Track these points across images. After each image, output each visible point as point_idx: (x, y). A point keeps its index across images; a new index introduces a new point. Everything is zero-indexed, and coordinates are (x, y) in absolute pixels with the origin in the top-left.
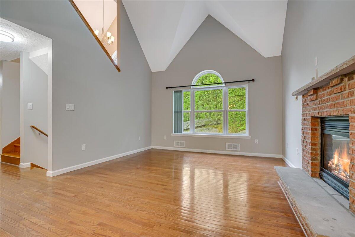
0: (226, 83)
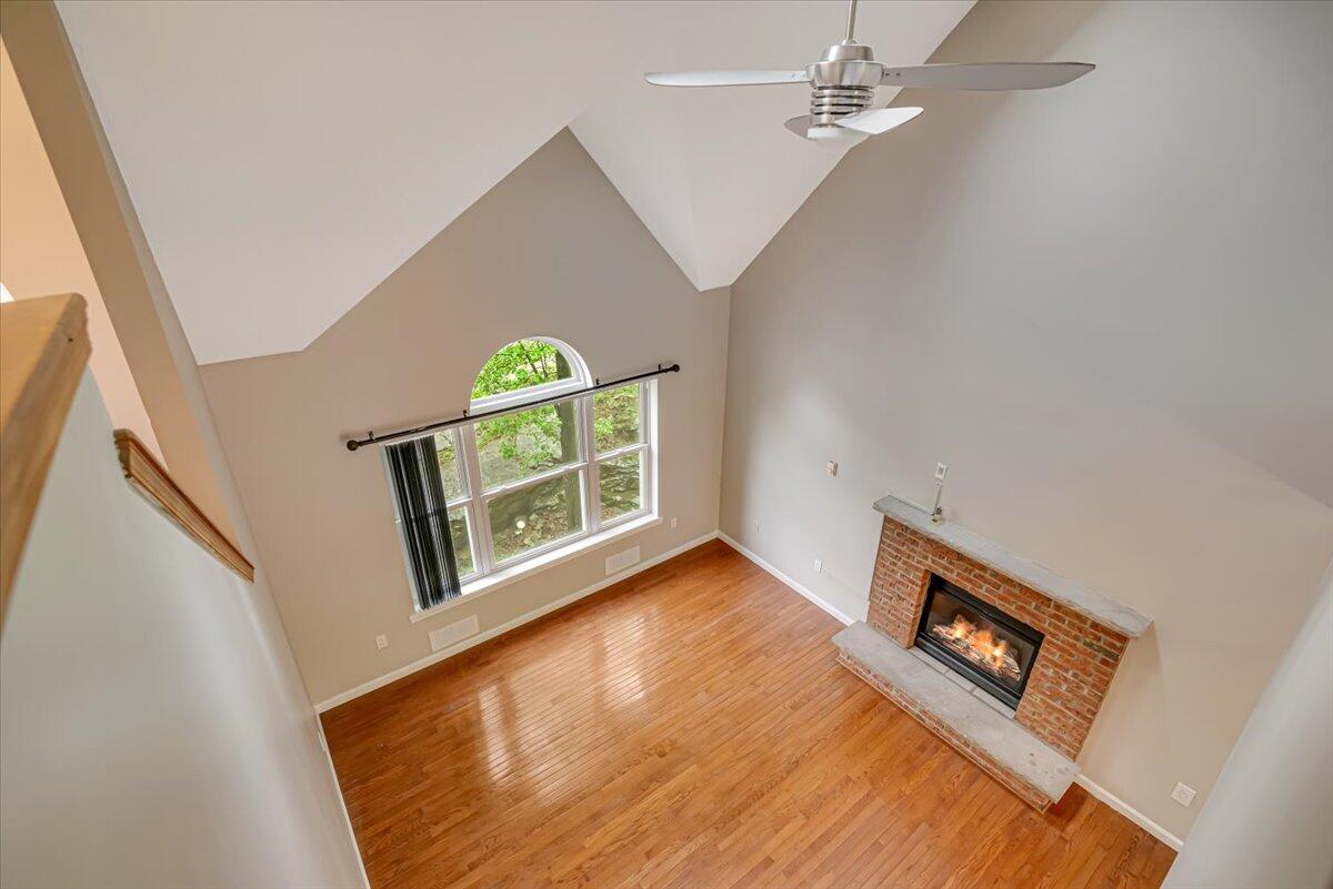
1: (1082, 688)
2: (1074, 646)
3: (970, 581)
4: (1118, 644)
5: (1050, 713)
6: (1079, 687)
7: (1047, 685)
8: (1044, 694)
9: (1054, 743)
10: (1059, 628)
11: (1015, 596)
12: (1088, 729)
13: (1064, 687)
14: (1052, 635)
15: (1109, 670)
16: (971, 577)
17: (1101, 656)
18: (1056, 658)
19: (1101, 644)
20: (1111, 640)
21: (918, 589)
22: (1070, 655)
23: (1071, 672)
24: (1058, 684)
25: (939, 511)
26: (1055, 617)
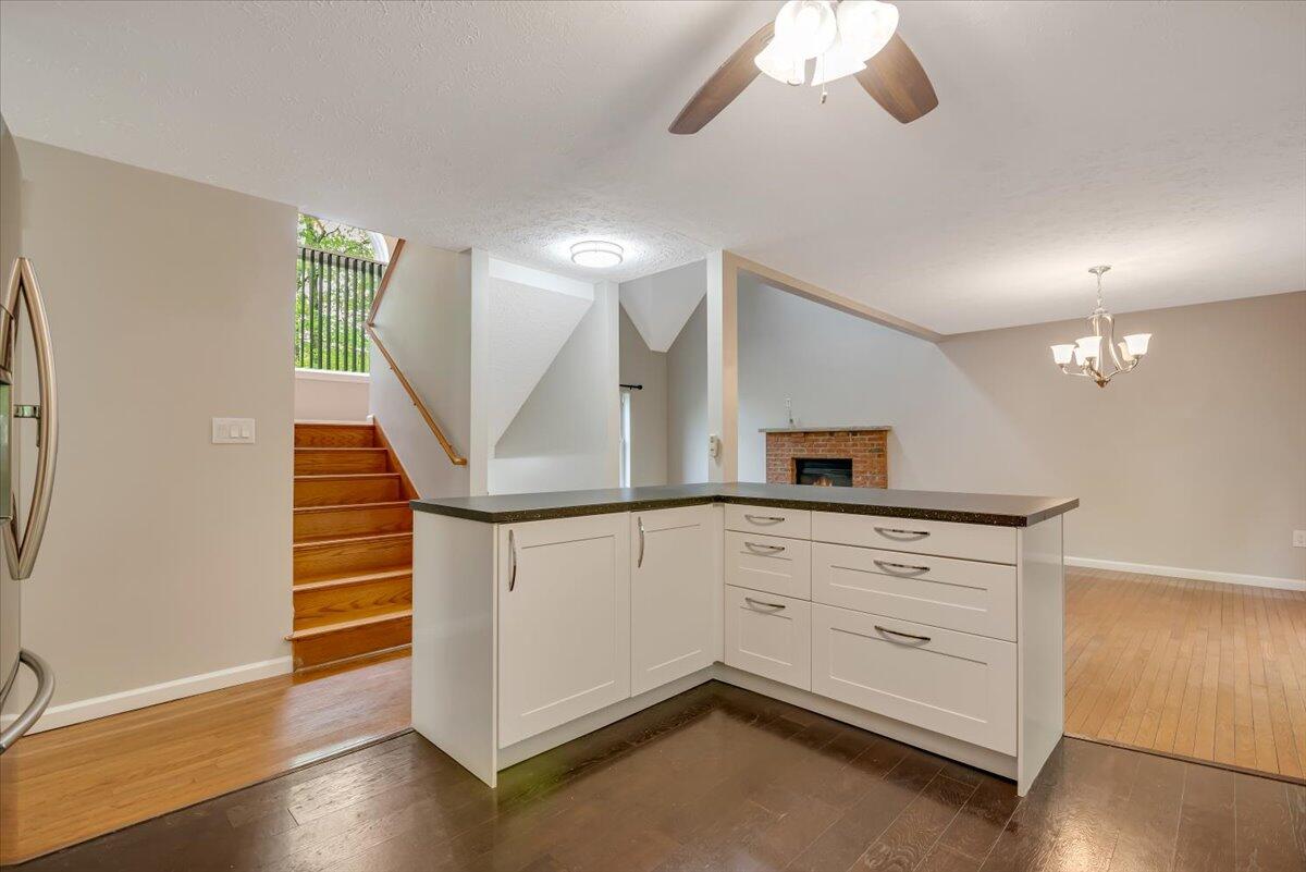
2: (865, 456)
3: (813, 451)
4: (882, 442)
10: (857, 450)
11: (835, 446)
14: (855, 457)
15: (883, 459)
16: (814, 448)
17: (878, 454)
18: (860, 469)
19: (876, 447)
20: (879, 442)
21: (791, 472)
22: (865, 462)
23: (868, 472)
25: (791, 421)
26: (853, 445)
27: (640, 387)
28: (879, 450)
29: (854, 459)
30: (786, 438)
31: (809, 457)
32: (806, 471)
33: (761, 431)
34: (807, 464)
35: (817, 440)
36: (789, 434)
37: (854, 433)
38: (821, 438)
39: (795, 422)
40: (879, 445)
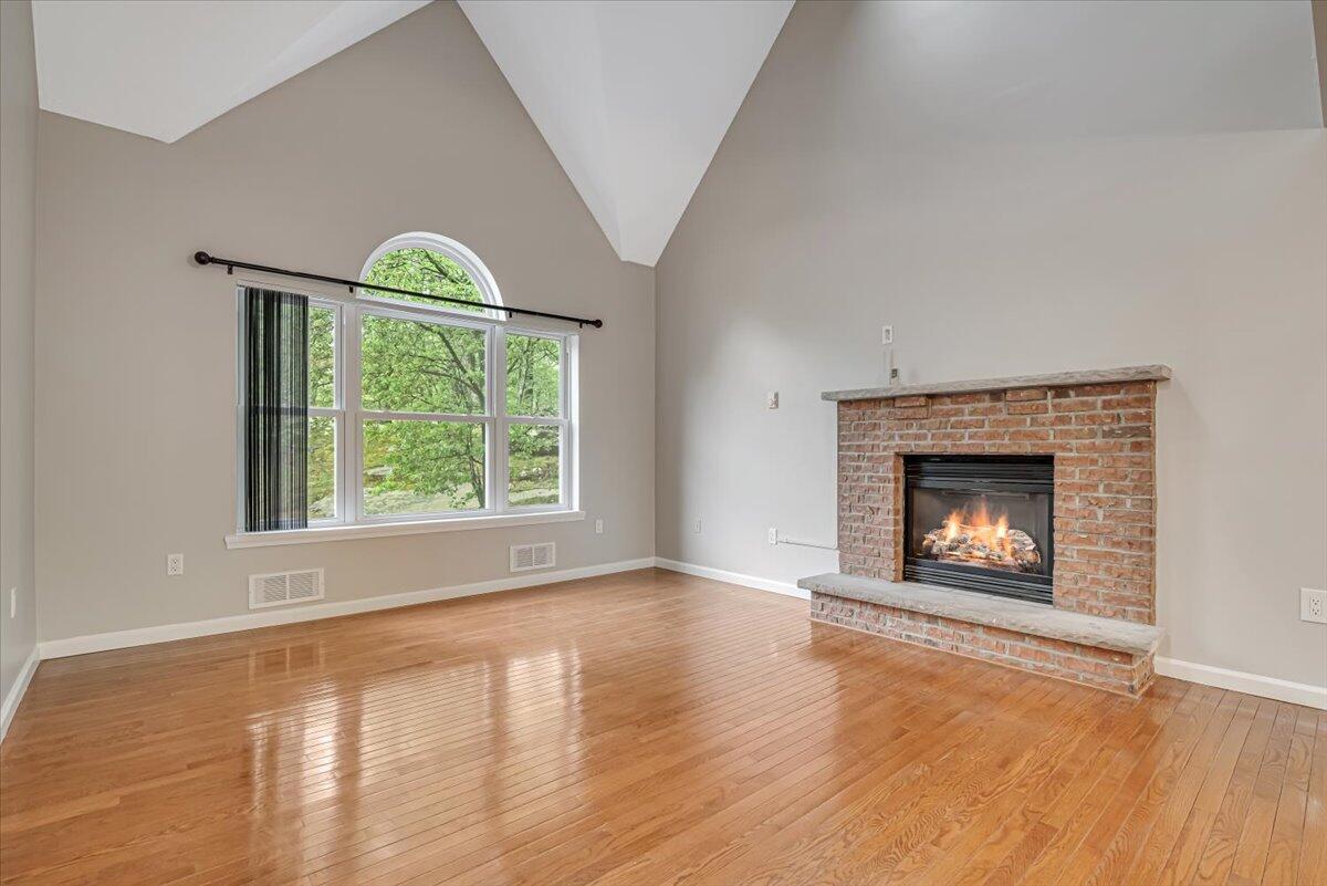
0: (510, 311)
1: (1123, 503)
2: (1093, 447)
3: (948, 436)
4: (1142, 411)
5: (1097, 568)
6: (1118, 503)
7: (1077, 525)
8: (1080, 541)
9: (1115, 615)
10: (1067, 433)
11: (1005, 423)
12: (1152, 562)
13: (1100, 513)
14: (1063, 448)
15: (1146, 454)
16: (949, 430)
17: (1129, 440)
18: (1076, 479)
19: (1123, 424)
20: (1133, 410)
21: (892, 485)
22: (1093, 462)
23: (1101, 487)
24: (1093, 515)
25: (895, 373)
26: (1061, 420)
27: (598, 323)
28: (1134, 432)
29: (1059, 454)
30: (883, 411)
31: (936, 451)
32: (928, 482)
33: (826, 397)
34: (927, 467)
35: (960, 412)
36: (891, 400)
37: (1061, 390)
38: (967, 408)
39: (902, 373)
40: (1138, 417)
